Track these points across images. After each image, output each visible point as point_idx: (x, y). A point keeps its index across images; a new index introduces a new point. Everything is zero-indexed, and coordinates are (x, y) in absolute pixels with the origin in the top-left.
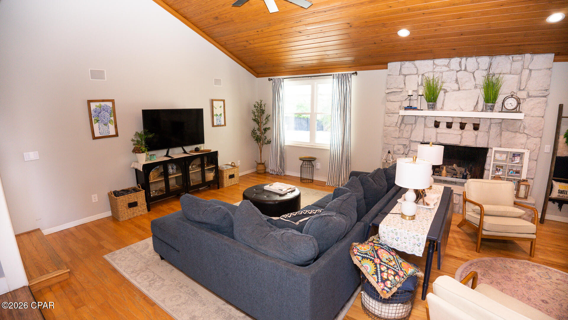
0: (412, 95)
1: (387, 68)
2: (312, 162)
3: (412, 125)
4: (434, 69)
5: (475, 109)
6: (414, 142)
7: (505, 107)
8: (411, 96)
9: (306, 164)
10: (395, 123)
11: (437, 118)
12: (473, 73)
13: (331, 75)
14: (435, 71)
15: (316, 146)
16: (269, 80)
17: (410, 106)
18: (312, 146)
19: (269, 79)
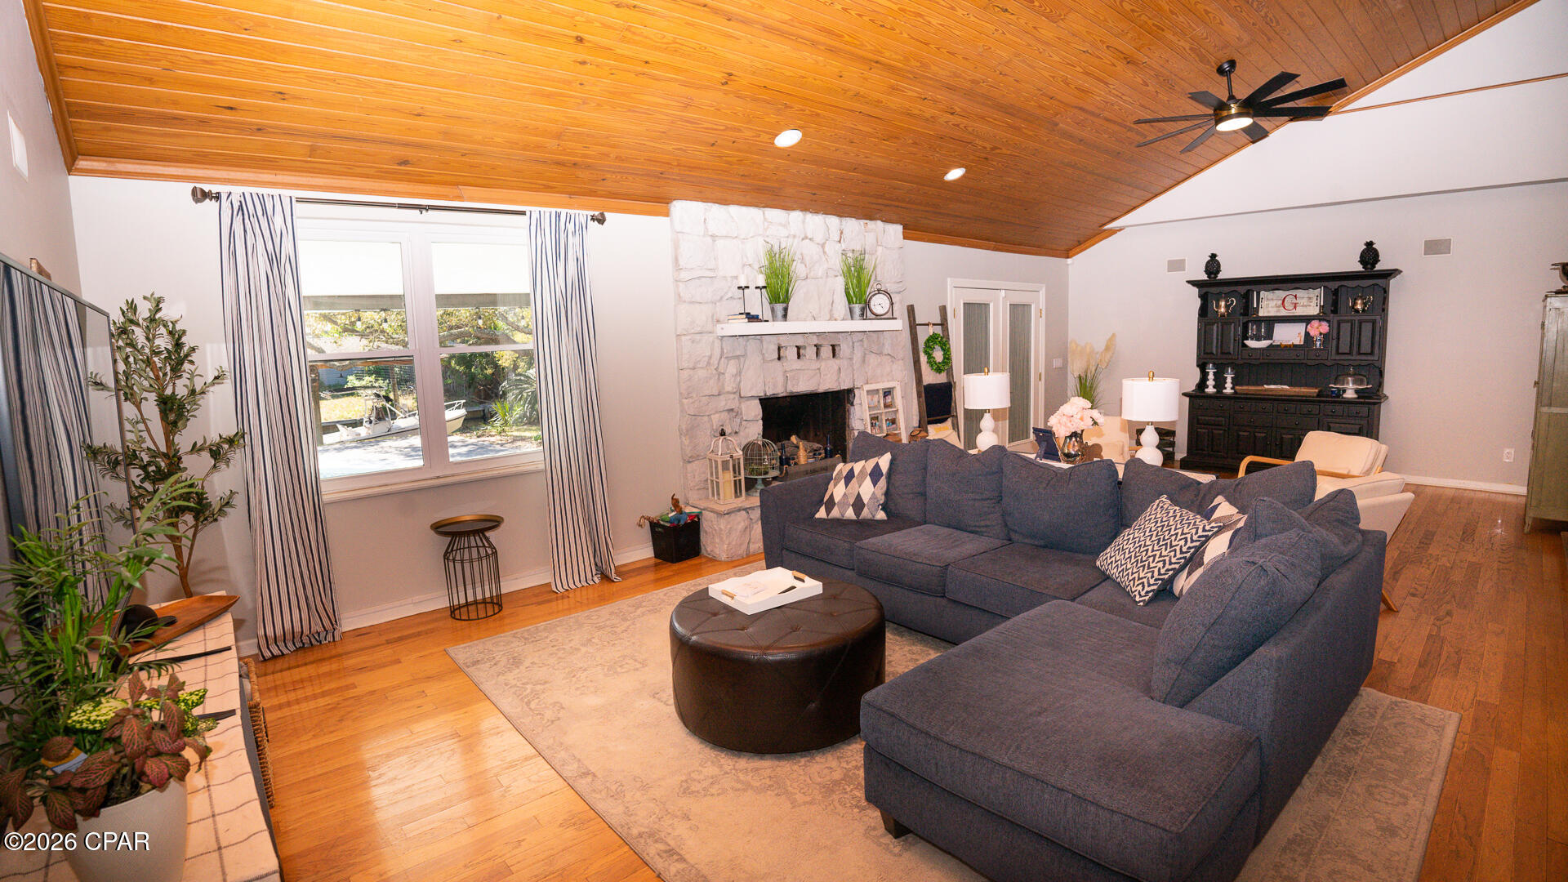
0: (748, 287)
1: (667, 214)
2: (488, 534)
3: (739, 359)
4: (766, 229)
5: (832, 318)
6: (747, 400)
7: (871, 310)
8: (746, 290)
9: (466, 546)
10: (707, 359)
11: (781, 338)
12: (823, 246)
13: (523, 213)
14: (768, 233)
15: (453, 476)
16: (200, 196)
17: (746, 311)
18: (438, 477)
19: (194, 191)
